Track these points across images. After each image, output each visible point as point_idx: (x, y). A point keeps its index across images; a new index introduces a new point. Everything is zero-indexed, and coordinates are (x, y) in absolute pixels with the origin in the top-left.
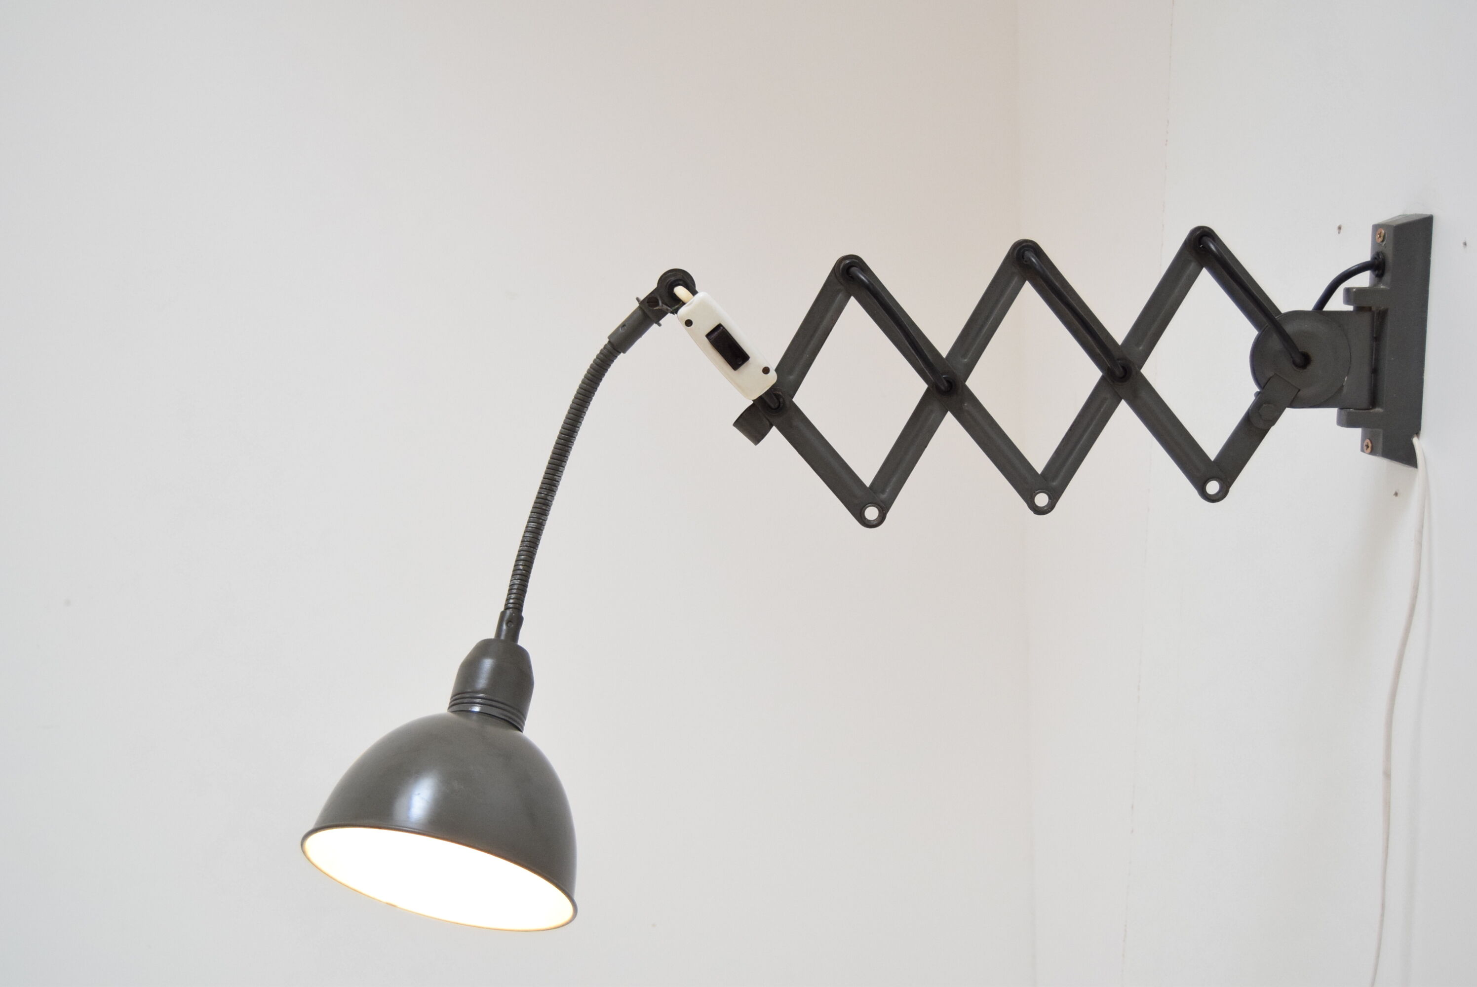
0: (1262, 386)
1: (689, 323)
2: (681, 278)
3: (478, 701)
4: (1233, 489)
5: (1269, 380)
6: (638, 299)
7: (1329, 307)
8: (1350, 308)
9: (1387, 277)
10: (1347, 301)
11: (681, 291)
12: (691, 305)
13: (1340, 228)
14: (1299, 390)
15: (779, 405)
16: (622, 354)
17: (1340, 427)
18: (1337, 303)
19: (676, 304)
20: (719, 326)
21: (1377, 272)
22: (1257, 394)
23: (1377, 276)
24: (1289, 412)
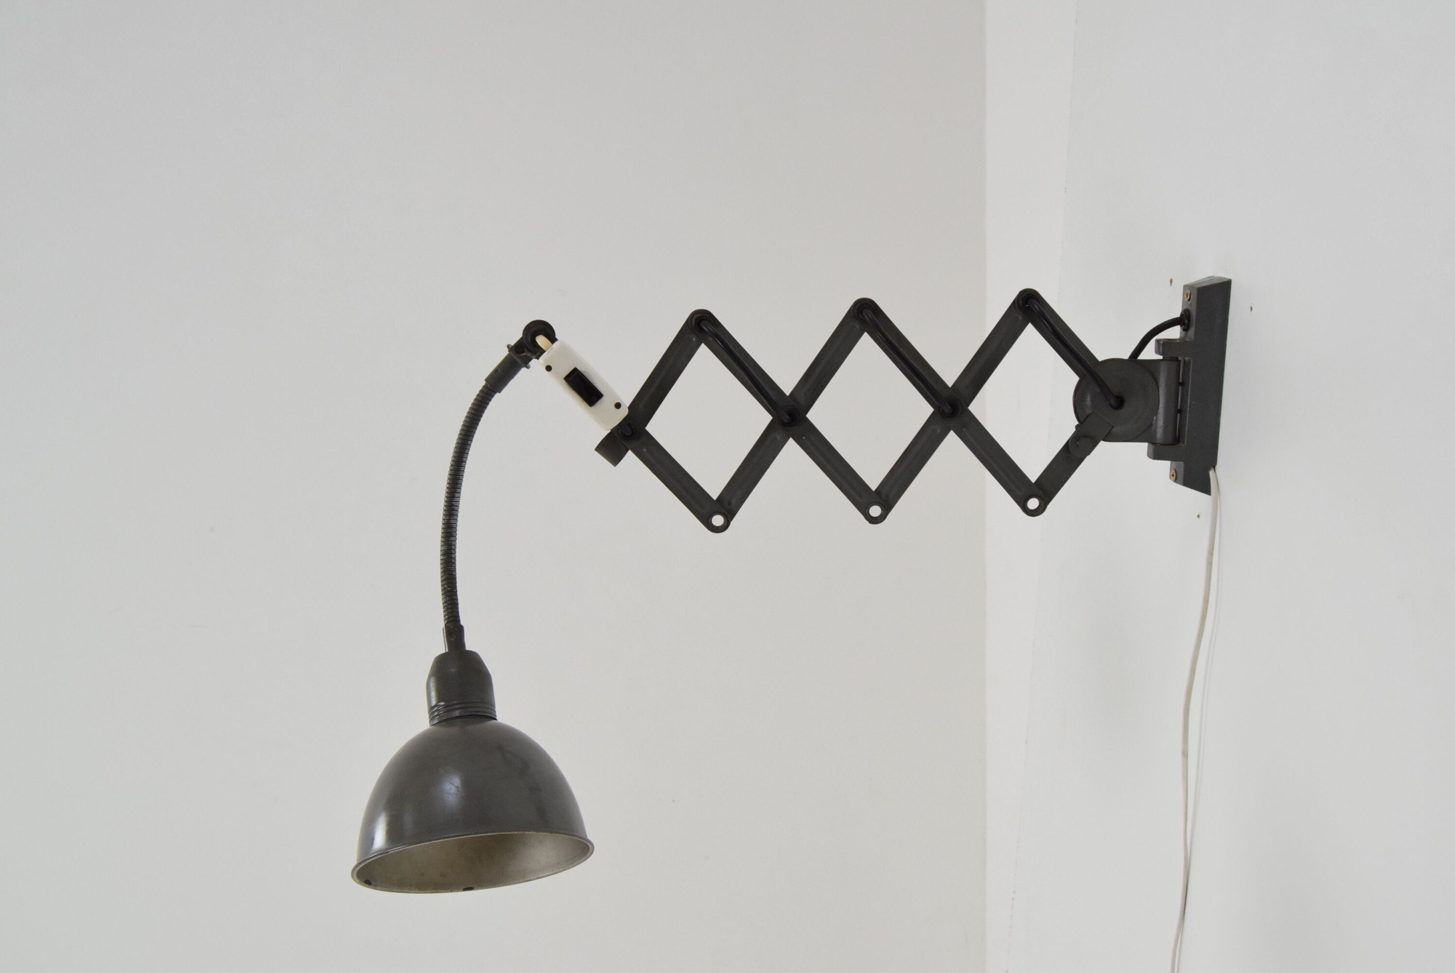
0: (1082, 420)
1: (549, 368)
2: (541, 328)
3: (457, 707)
4: (1050, 506)
5: (1088, 416)
6: (508, 346)
7: (1143, 356)
8: (1161, 357)
9: (1192, 332)
10: (1158, 352)
11: (541, 340)
12: (551, 352)
13: (1171, 281)
14: (1113, 427)
15: (633, 432)
16: (498, 394)
17: (1148, 458)
18: (1150, 353)
19: (538, 352)
20: (575, 370)
21: (1183, 327)
22: (1077, 427)
23: (1184, 330)
24: (1102, 444)
